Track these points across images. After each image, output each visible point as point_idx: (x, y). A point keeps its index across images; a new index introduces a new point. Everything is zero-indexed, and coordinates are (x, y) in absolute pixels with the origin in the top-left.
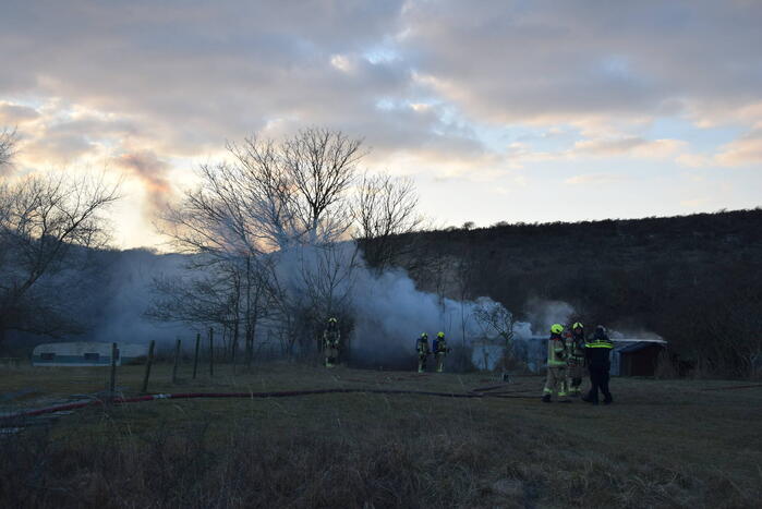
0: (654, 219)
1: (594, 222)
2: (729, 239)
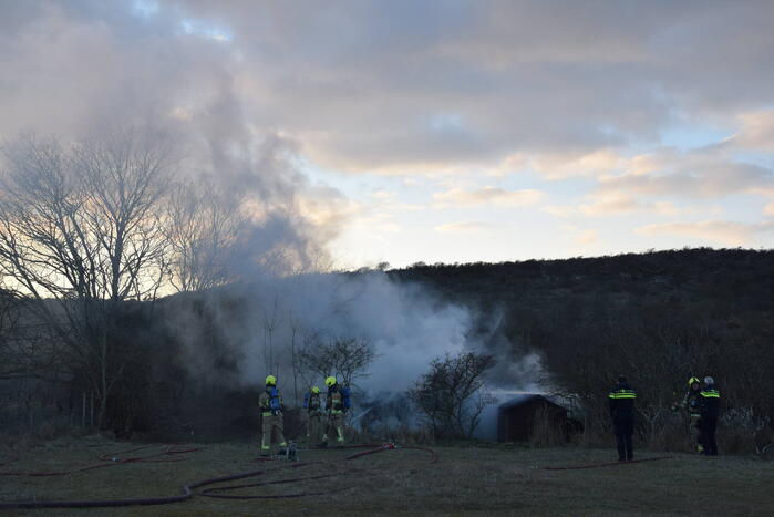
0: (580, 259)
1: (517, 262)
2: (656, 281)
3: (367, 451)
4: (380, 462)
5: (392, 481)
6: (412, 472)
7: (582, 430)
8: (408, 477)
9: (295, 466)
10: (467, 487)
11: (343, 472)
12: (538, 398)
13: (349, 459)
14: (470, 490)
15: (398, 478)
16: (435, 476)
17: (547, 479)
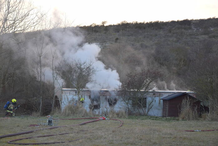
3: (91, 121)
4: (98, 126)
5: (102, 136)
6: (113, 132)
7: (208, 112)
8: (110, 134)
9: (51, 129)
10: (141, 140)
11: (76, 131)
12: (185, 95)
13: (81, 125)
14: (143, 141)
15: (105, 134)
16: (125, 134)
17: (185, 136)
